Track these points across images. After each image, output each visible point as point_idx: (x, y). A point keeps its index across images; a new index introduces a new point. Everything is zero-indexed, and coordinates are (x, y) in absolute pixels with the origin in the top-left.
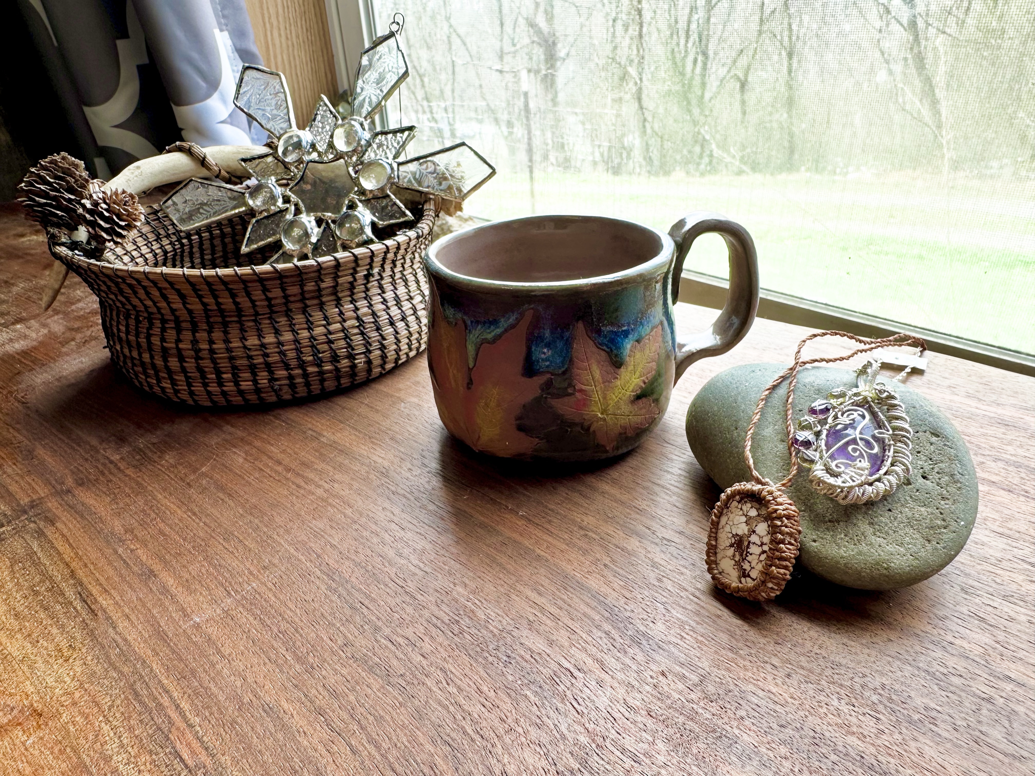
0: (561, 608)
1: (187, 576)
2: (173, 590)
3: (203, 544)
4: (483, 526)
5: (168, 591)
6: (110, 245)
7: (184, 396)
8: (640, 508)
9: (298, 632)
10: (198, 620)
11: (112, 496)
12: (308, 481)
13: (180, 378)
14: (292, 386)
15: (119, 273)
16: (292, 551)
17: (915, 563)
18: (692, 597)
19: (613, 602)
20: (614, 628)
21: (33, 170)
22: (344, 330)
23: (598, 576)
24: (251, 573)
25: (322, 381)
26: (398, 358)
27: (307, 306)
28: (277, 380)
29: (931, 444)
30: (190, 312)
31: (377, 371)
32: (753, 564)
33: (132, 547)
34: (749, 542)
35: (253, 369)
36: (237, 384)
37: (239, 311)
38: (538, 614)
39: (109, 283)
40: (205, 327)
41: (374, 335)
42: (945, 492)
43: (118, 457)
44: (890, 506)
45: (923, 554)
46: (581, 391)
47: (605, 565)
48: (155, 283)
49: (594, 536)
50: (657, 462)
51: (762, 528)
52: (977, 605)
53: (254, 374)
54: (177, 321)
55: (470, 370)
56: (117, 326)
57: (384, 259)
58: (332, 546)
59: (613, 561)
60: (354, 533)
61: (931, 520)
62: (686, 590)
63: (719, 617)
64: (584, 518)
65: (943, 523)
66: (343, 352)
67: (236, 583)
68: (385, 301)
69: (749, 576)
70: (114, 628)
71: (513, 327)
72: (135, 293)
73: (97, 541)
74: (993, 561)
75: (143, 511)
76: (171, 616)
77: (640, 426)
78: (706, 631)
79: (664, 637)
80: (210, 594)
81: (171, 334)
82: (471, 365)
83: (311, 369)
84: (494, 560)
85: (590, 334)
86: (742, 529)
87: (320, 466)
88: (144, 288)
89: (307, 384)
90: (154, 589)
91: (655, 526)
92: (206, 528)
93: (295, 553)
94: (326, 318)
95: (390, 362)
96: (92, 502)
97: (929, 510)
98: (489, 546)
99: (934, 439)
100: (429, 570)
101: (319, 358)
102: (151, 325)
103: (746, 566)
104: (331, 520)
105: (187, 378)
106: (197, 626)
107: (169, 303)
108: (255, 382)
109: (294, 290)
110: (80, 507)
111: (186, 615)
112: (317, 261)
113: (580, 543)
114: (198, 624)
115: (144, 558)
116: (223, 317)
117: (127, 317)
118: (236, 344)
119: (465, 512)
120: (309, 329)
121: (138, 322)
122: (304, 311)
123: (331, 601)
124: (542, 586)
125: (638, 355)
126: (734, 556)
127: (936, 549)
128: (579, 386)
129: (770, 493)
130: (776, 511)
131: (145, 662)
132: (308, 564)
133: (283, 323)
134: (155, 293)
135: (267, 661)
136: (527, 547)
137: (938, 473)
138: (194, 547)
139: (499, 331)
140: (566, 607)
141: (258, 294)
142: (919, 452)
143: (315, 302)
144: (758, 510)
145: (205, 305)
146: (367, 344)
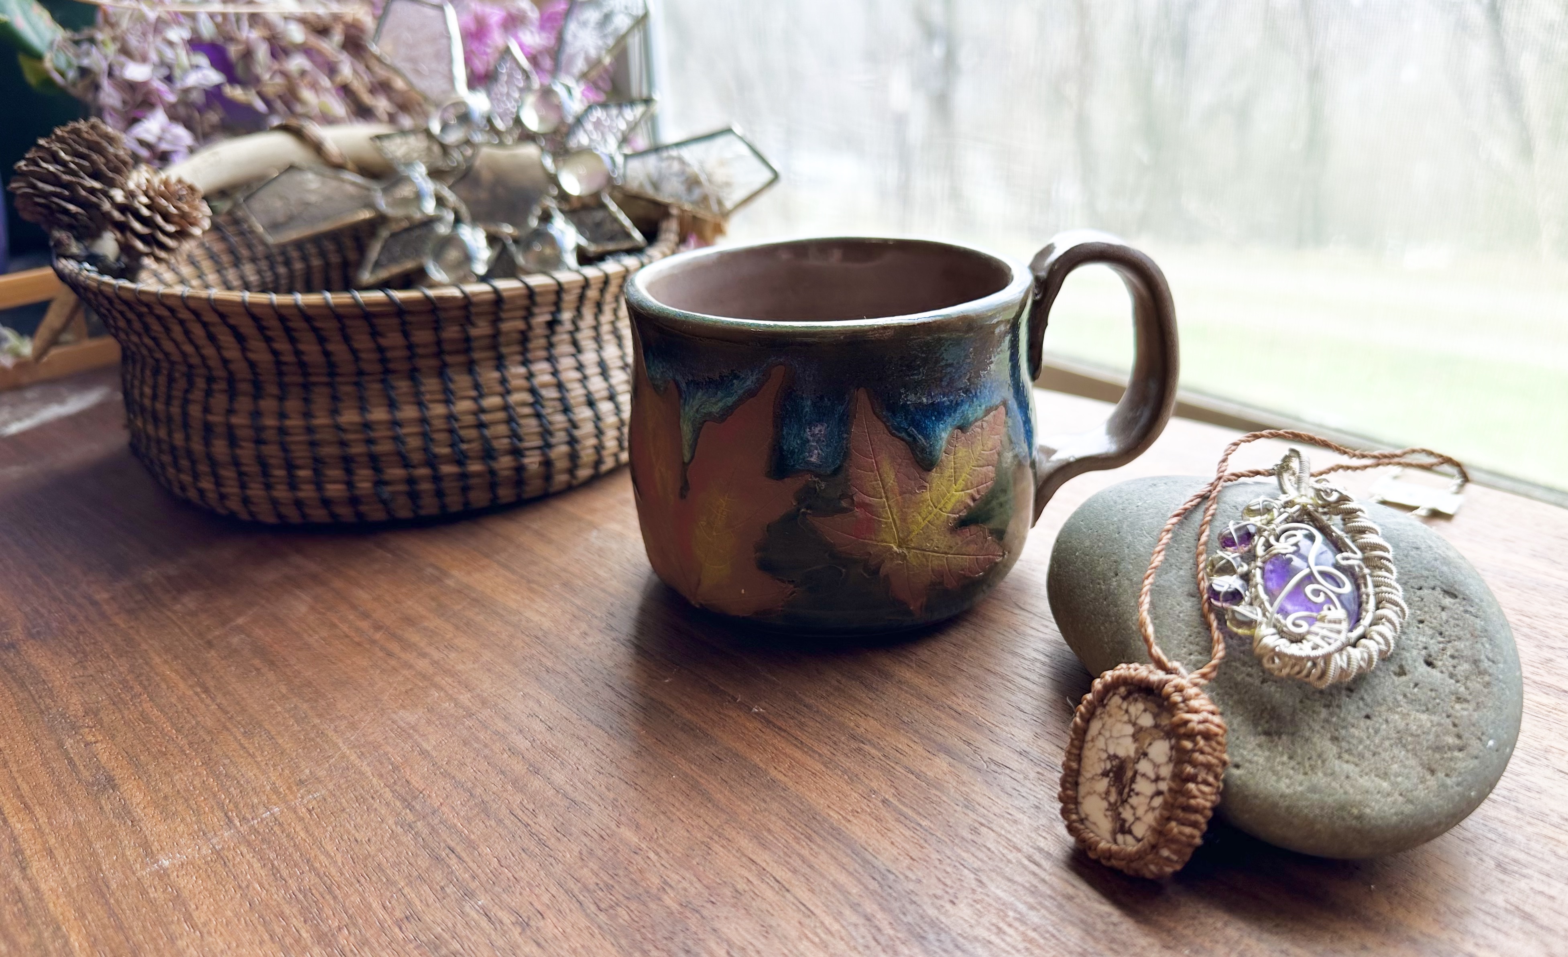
0: (795, 871)
1: (167, 789)
2: (138, 812)
3: (208, 739)
4: (688, 728)
5: (129, 812)
6: (147, 261)
7: (234, 504)
8: (959, 709)
9: (330, 892)
10: (166, 863)
11: (80, 655)
12: (407, 646)
13: (228, 473)
14: (414, 496)
15: (144, 298)
16: (353, 757)
17: (1408, 809)
18: (1026, 862)
19: (889, 864)
20: (883, 909)
21: (42, 142)
22: (506, 408)
23: (869, 818)
24: (275, 790)
25: (465, 489)
26: (599, 462)
27: (445, 365)
28: (386, 483)
29: (1443, 609)
30: (252, 365)
31: (561, 479)
32: (1140, 812)
33: (91, 738)
34: (1136, 772)
35: (347, 463)
36: (319, 486)
37: (332, 368)
38: (755, 881)
39: (130, 315)
40: (273, 390)
41: (559, 420)
42: (1462, 689)
43: (105, 596)
44: (1368, 711)
45: (1421, 793)
46: (864, 506)
47: (884, 801)
48: (196, 314)
49: (873, 751)
50: (999, 637)
51: (1160, 750)
52: (1521, 891)
53: (349, 471)
54: (231, 380)
55: (685, 465)
56: (141, 389)
57: (582, 298)
58: (424, 753)
59: (899, 794)
60: (465, 732)
61: (1437, 736)
62: (1019, 850)
63: (1070, 898)
64: (862, 722)
65: (1457, 742)
66: (503, 443)
67: (246, 804)
68: (580, 367)
69: (1130, 832)
70: (23, 869)
71: (751, 393)
72: (168, 330)
73: (34, 725)
74: (1555, 819)
75: (124, 682)
76: (123, 855)
77: (968, 574)
78: (1043, 922)
79: (968, 930)
80: (198, 822)
81: (219, 401)
82: (687, 457)
83: (448, 469)
84: (695, 786)
85: (877, 410)
86: (1126, 748)
87: (434, 622)
88: (182, 322)
89: (439, 494)
90: (107, 808)
91: (980, 739)
92: (219, 714)
93: (357, 762)
94: (477, 386)
95: (584, 466)
96: (45, 663)
97: (1435, 718)
98: (691, 761)
99: (1448, 601)
100: (580, 798)
101: (462, 452)
102: (191, 383)
103: (1127, 814)
104: (431, 710)
105: (241, 474)
106: (163, 875)
107: (219, 348)
108: (350, 484)
109: (423, 337)
110: (22, 671)
111: (148, 851)
112: (463, 292)
113: (847, 763)
114: (166, 870)
115: (104, 758)
116: (306, 374)
117: (156, 372)
118: (321, 420)
119: (662, 703)
120: (448, 402)
121: (171, 380)
122: (441, 372)
123: (400, 843)
124: (769, 831)
125: (962, 452)
126: (1108, 793)
127: (1444, 785)
128: (859, 497)
129: (1179, 689)
130: (1186, 722)
131: (59, 928)
132: (375, 781)
133: (405, 390)
134: (198, 331)
135: (266, 937)
136: (755, 765)
137: (1453, 657)
138: (191, 744)
139: (730, 401)
140: (806, 870)
141: (363, 342)
142: (1421, 622)
143: (460, 358)
144: (1155, 716)
145: (275, 353)
146: (546, 432)
